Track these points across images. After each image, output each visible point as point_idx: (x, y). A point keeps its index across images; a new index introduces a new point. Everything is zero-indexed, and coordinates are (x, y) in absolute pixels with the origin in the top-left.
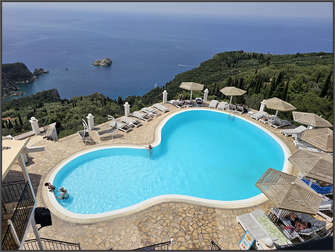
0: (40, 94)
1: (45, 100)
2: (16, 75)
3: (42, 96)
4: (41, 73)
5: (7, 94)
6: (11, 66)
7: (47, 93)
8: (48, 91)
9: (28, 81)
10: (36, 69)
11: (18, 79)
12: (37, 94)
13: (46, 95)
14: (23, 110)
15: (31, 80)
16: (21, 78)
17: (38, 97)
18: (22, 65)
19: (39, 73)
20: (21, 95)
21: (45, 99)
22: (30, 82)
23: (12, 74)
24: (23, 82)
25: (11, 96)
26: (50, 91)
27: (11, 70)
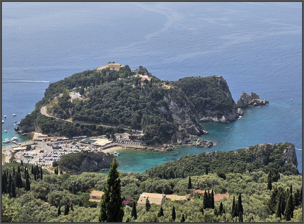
0: (257, 149)
1: (266, 166)
2: (206, 102)
3: (260, 156)
4: (252, 104)
5: (183, 139)
6: (200, 83)
7: (272, 151)
8: (275, 147)
9: (225, 117)
10: (245, 94)
11: (206, 111)
12: (252, 149)
13: (269, 155)
14: (233, 180)
15: (232, 116)
16: (213, 110)
17: (252, 156)
18: (221, 82)
19: (249, 103)
20: (209, 147)
21: (266, 163)
22: (228, 120)
23: (199, 100)
24: (215, 119)
25: (189, 145)
26: (279, 146)
27: (198, 91)
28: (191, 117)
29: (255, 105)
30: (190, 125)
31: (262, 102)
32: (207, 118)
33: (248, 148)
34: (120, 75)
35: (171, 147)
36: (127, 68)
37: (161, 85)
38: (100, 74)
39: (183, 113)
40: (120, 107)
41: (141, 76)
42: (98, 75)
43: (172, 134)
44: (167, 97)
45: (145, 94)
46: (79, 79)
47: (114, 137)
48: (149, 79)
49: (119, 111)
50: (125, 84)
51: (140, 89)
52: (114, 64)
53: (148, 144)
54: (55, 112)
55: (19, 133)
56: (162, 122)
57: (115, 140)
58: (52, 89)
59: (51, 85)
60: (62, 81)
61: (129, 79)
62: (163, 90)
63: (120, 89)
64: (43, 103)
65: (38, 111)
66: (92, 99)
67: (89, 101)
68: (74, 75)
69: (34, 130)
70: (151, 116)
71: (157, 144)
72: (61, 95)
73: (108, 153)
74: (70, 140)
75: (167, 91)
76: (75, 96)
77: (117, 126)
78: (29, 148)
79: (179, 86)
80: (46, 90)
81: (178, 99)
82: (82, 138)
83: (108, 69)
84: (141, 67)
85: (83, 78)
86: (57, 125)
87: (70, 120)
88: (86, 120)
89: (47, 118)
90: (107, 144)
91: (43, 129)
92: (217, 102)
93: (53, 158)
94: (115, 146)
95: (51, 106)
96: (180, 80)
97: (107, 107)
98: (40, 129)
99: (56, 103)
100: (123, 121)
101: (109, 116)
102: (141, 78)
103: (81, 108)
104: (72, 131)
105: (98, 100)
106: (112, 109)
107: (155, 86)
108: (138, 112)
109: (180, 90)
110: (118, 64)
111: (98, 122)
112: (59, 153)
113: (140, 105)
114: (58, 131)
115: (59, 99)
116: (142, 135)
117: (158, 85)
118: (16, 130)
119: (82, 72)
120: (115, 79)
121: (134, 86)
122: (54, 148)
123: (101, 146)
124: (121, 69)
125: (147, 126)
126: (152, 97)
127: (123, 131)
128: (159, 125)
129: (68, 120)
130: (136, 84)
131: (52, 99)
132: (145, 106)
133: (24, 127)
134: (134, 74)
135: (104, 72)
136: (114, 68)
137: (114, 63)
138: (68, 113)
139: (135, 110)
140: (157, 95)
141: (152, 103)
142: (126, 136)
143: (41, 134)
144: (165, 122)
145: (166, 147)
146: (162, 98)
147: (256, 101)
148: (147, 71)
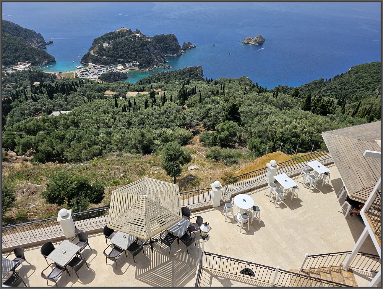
0: (186, 69)
2: (167, 47)
3: (187, 72)
4: (188, 47)
5: (156, 65)
6: (164, 38)
7: (192, 70)
9: (176, 54)
10: (185, 43)
11: (167, 52)
12: (184, 69)
13: (191, 72)
14: (171, 84)
15: (179, 54)
16: (170, 51)
17: (184, 73)
18: (174, 37)
19: (187, 47)
20: (168, 68)
21: (190, 76)
22: (177, 56)
23: (164, 46)
24: (172, 55)
25: (159, 68)
26: (195, 67)
27: (163, 42)
28: (160, 54)
29: (190, 48)
30: (160, 58)
31: (193, 46)
32: (168, 55)
33: (182, 69)
34: (126, 34)
35: (151, 69)
36: (130, 31)
37: (146, 39)
38: (117, 34)
39: (156, 53)
40: (127, 50)
41: (136, 34)
42: (116, 34)
43: (151, 63)
44: (148, 45)
45: (138, 44)
46: (107, 37)
47: (125, 65)
48: (140, 36)
49: (127, 52)
50: (128, 39)
51: (135, 41)
53: (141, 68)
54: (97, 53)
55: (82, 63)
56: (147, 57)
57: (126, 66)
58: (95, 42)
59: (95, 40)
60: (100, 37)
61: (130, 36)
62: (146, 42)
63: (126, 41)
64: (91, 49)
65: (89, 53)
66: (113, 46)
67: (113, 48)
68: (105, 34)
69: (89, 62)
70: (141, 54)
71: (145, 68)
72: (99, 45)
73: (122, 72)
74: (105, 67)
75: (148, 42)
76: (105, 45)
77: (126, 59)
78: (87, 71)
79: (154, 39)
80: (93, 42)
81: (153, 46)
82: (111, 66)
83: (121, 31)
84: (137, 30)
85: (109, 36)
86: (99, 60)
87: (104, 57)
88: (112, 57)
89: (94, 56)
90: (122, 68)
91: (92, 61)
92: (172, 47)
93: (98, 75)
94: (126, 69)
95: (95, 50)
96: (155, 36)
97: (121, 50)
98: (91, 62)
100: (129, 57)
101: (122, 55)
102: (136, 36)
103: (109, 51)
104: (106, 62)
105: (116, 47)
106: (124, 51)
109: (155, 41)
110: (125, 29)
111: (118, 58)
112: (101, 73)
113: (136, 49)
114: (99, 62)
115: (98, 47)
116: (138, 63)
117: (144, 39)
118: (81, 62)
119: (108, 33)
120: (124, 36)
121: (133, 40)
122: (98, 71)
123: (120, 69)
124: (127, 31)
125: (140, 59)
127: (129, 62)
128: (145, 59)
129: (103, 57)
131: (95, 47)
132: (138, 50)
133: (84, 60)
134: (133, 33)
135: (119, 32)
136: (123, 31)
137: (123, 28)
138: (103, 53)
139: (134, 52)
140: (143, 44)
141: (142, 48)
142: (131, 64)
143: (92, 64)
144: (148, 57)
145: (149, 69)
146: (146, 46)
147: (190, 46)
148: (140, 32)
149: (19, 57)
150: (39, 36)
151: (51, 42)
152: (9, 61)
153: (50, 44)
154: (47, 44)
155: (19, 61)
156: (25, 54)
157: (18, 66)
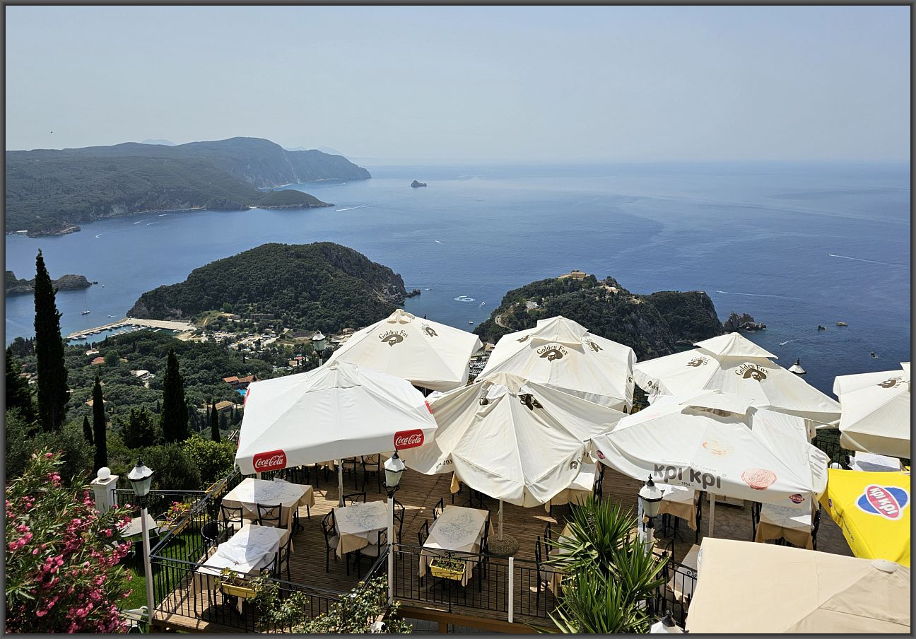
2: (685, 322)
6: (678, 299)
10: (735, 315)
11: (685, 333)
16: (692, 332)
18: (704, 299)
19: (741, 326)
23: (675, 318)
27: (675, 308)
28: (663, 338)
29: (748, 330)
30: (662, 347)
31: (757, 326)
32: (684, 342)
34: (583, 285)
36: (593, 278)
37: (630, 299)
38: (561, 283)
39: (654, 332)
41: (607, 287)
42: (559, 284)
44: (635, 313)
45: (609, 308)
46: (538, 288)
48: (616, 292)
50: (587, 295)
51: (604, 302)
52: (578, 273)
54: (510, 322)
58: (509, 297)
59: (508, 292)
60: (521, 289)
61: (593, 290)
62: (631, 305)
63: (582, 301)
64: (498, 312)
65: (492, 320)
66: (549, 310)
67: (546, 313)
68: (534, 283)
69: (487, 341)
70: (615, 334)
72: (518, 304)
75: (635, 306)
76: (531, 306)
78: (479, 360)
79: (652, 301)
80: (504, 298)
81: (648, 316)
83: (571, 278)
84: (609, 277)
85: (542, 287)
89: (501, 328)
92: (699, 323)
95: (506, 316)
96: (653, 294)
98: (492, 340)
99: (512, 312)
102: (607, 290)
105: (556, 312)
107: (622, 300)
108: (600, 329)
109: (652, 306)
110: (582, 273)
113: (603, 320)
115: (514, 308)
117: (625, 298)
119: (542, 280)
120: (578, 290)
121: (597, 298)
124: (585, 278)
126: (618, 311)
130: (600, 297)
131: (507, 308)
132: (608, 322)
134: (600, 285)
135: (566, 281)
136: (577, 277)
137: (578, 271)
138: (523, 324)
140: (623, 309)
141: (617, 319)
146: (629, 314)
147: (749, 325)
148: (616, 282)
149: (348, 318)
150: (398, 279)
151: (417, 293)
152: (328, 325)
153: (414, 296)
154: (410, 297)
155: (347, 326)
156: (362, 313)
157: (342, 337)
